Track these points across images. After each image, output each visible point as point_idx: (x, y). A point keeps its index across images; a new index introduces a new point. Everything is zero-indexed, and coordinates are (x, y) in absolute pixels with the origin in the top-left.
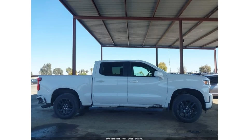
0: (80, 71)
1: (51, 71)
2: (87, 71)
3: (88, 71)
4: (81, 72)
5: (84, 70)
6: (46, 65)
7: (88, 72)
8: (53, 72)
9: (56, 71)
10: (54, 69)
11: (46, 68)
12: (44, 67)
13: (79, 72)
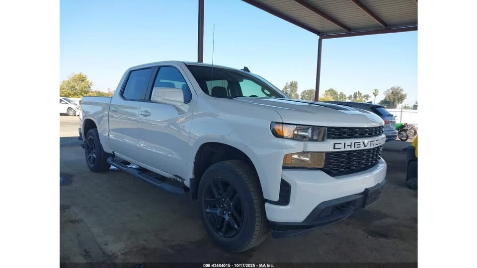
0: (353, 95)
1: (297, 96)
2: (367, 97)
3: (370, 95)
4: (355, 96)
5: (361, 94)
6: (289, 84)
7: (370, 97)
8: (301, 97)
9: (306, 94)
10: (304, 92)
11: (289, 90)
12: (286, 88)
13: (350, 97)
